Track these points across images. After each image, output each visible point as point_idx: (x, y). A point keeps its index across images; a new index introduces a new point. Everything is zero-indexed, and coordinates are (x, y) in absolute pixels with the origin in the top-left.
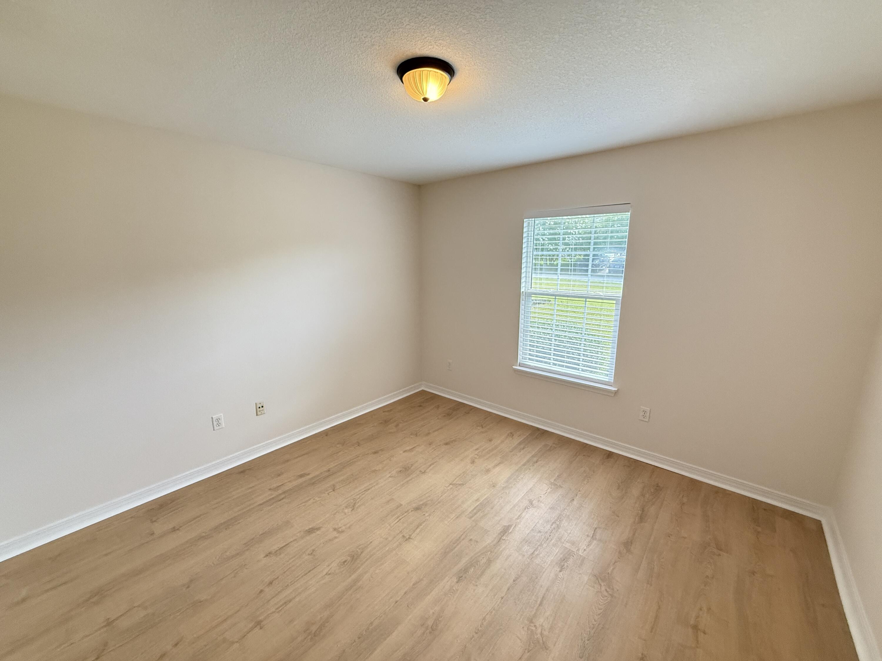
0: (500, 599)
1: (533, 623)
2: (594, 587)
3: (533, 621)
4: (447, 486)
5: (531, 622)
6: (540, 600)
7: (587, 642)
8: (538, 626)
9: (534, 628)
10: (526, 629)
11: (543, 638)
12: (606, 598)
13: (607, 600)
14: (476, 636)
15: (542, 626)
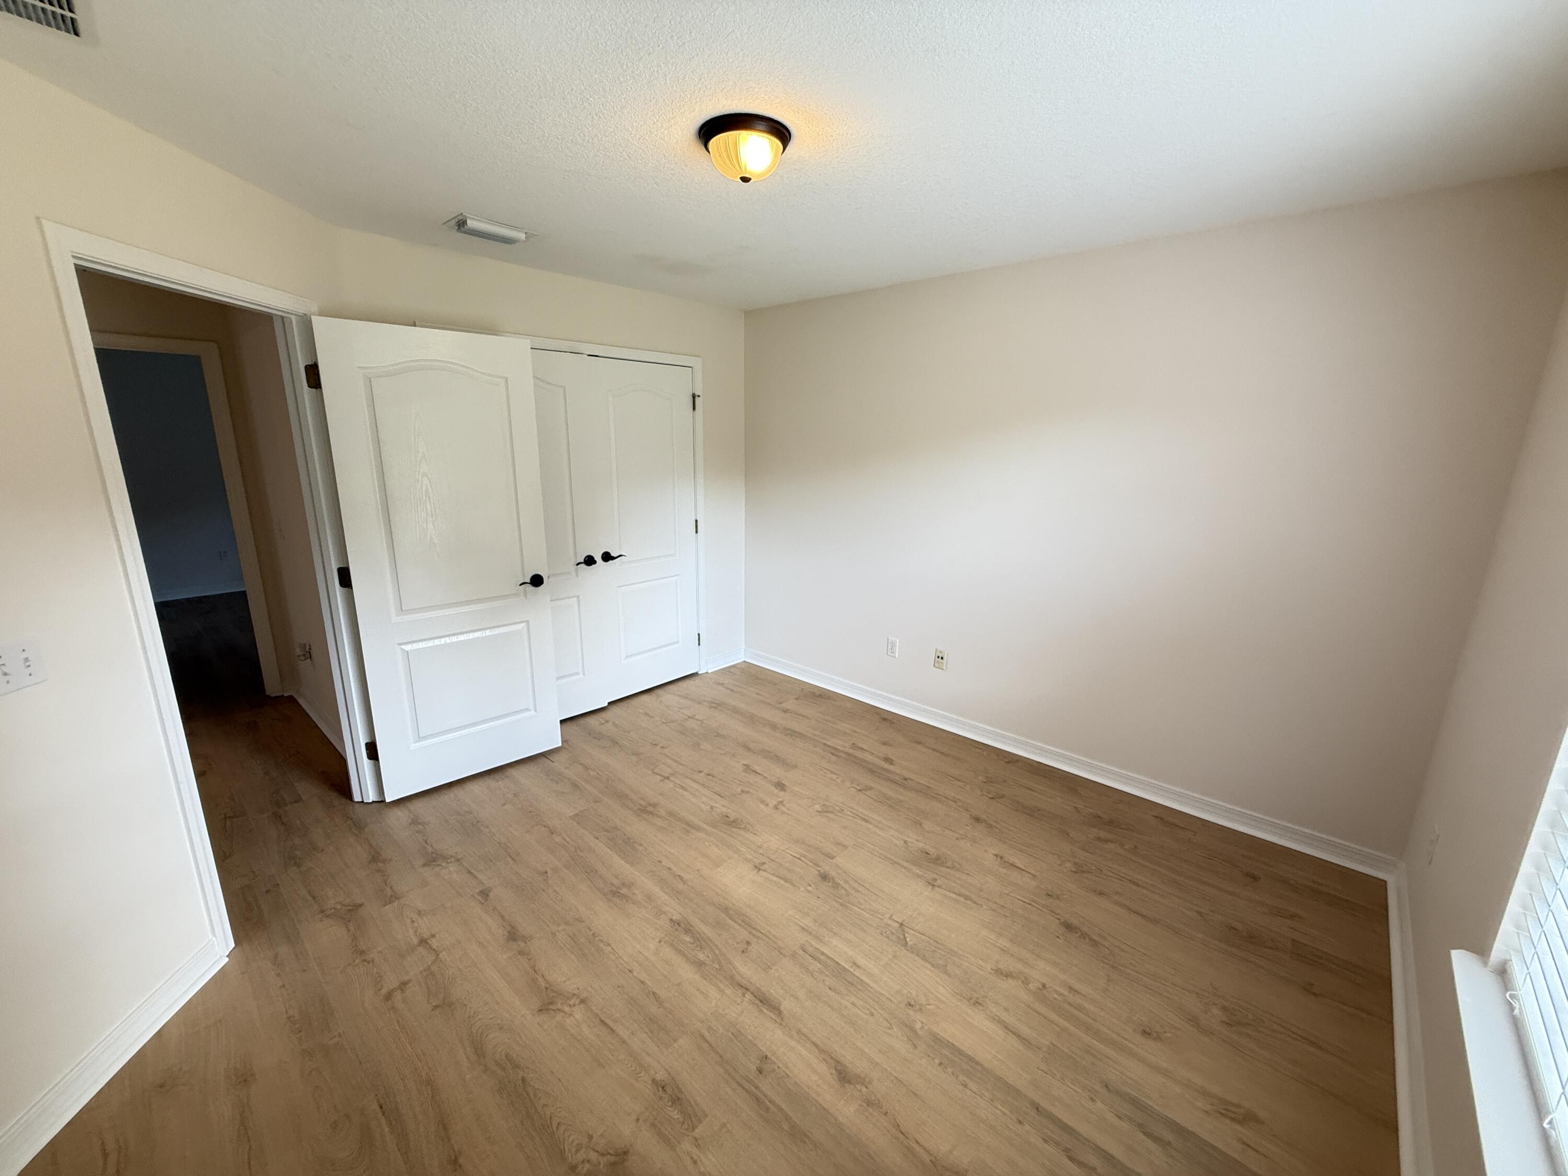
0: (629, 968)
1: (580, 1003)
2: (602, 1135)
3: (582, 1006)
4: (894, 917)
5: (583, 1001)
6: (611, 1024)
7: (521, 1074)
8: (573, 1009)
9: (572, 1002)
10: (576, 992)
11: (554, 1010)
12: (574, 1150)
13: (569, 1150)
14: (590, 933)
15: (571, 1015)
